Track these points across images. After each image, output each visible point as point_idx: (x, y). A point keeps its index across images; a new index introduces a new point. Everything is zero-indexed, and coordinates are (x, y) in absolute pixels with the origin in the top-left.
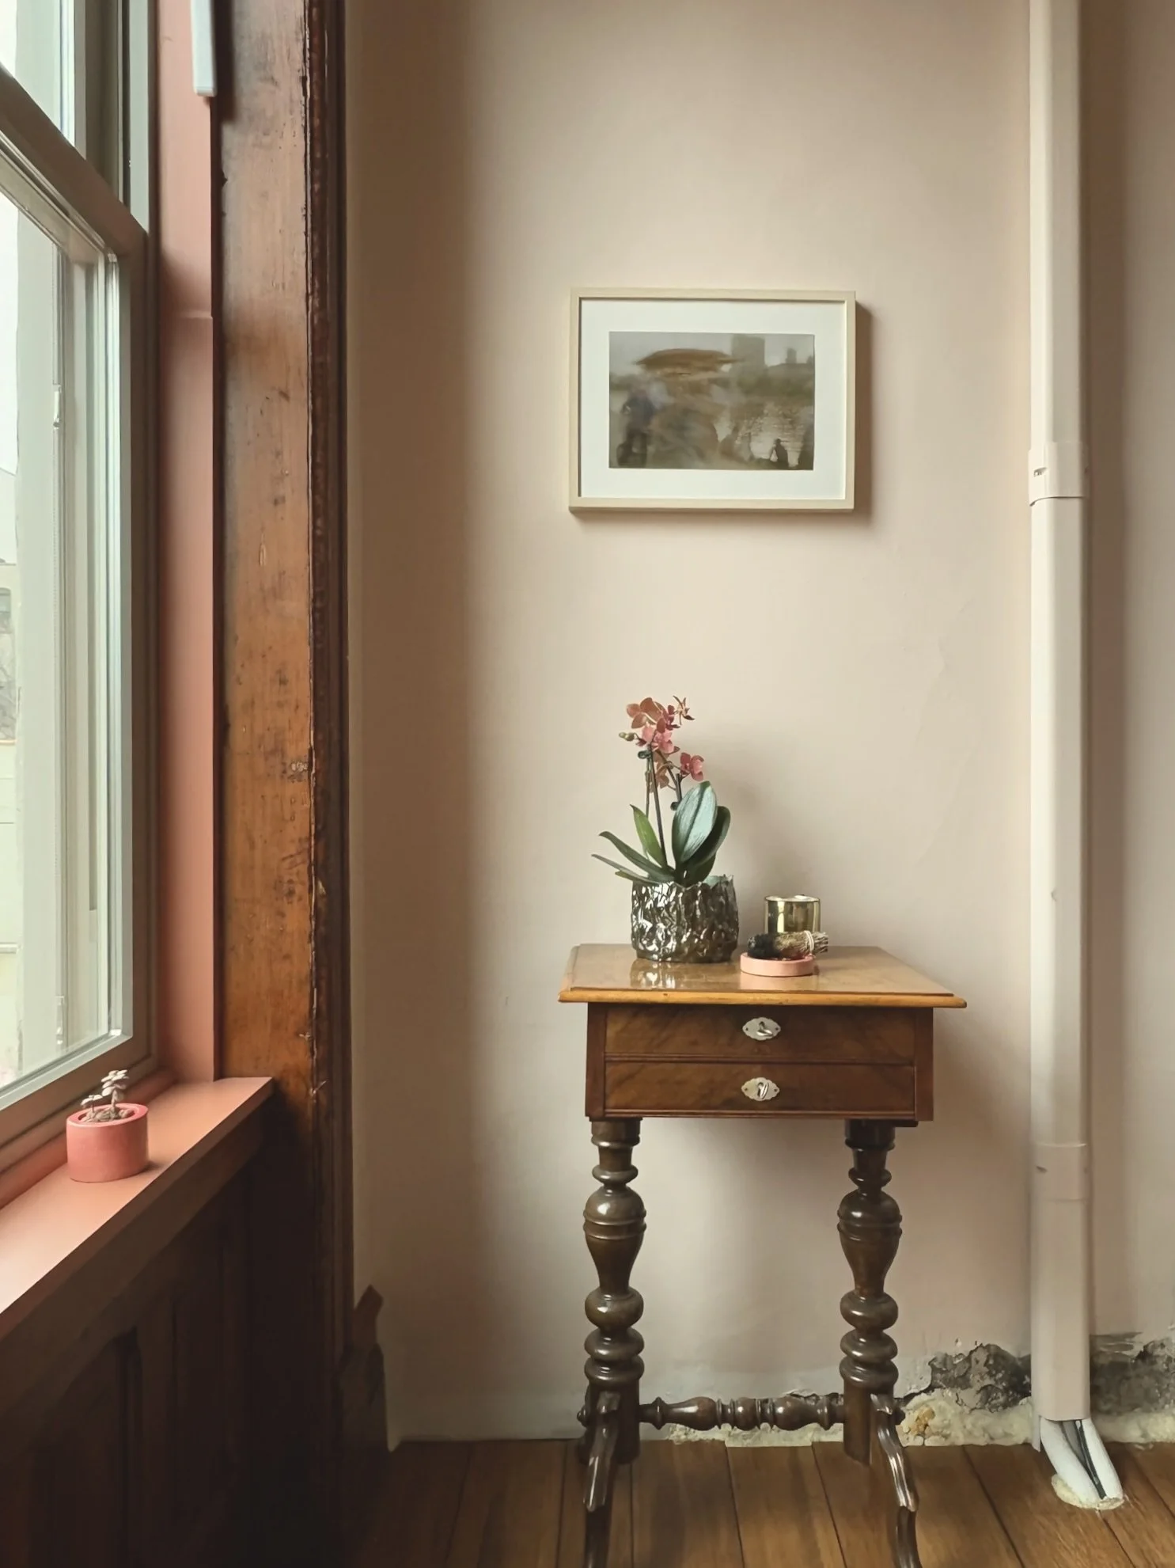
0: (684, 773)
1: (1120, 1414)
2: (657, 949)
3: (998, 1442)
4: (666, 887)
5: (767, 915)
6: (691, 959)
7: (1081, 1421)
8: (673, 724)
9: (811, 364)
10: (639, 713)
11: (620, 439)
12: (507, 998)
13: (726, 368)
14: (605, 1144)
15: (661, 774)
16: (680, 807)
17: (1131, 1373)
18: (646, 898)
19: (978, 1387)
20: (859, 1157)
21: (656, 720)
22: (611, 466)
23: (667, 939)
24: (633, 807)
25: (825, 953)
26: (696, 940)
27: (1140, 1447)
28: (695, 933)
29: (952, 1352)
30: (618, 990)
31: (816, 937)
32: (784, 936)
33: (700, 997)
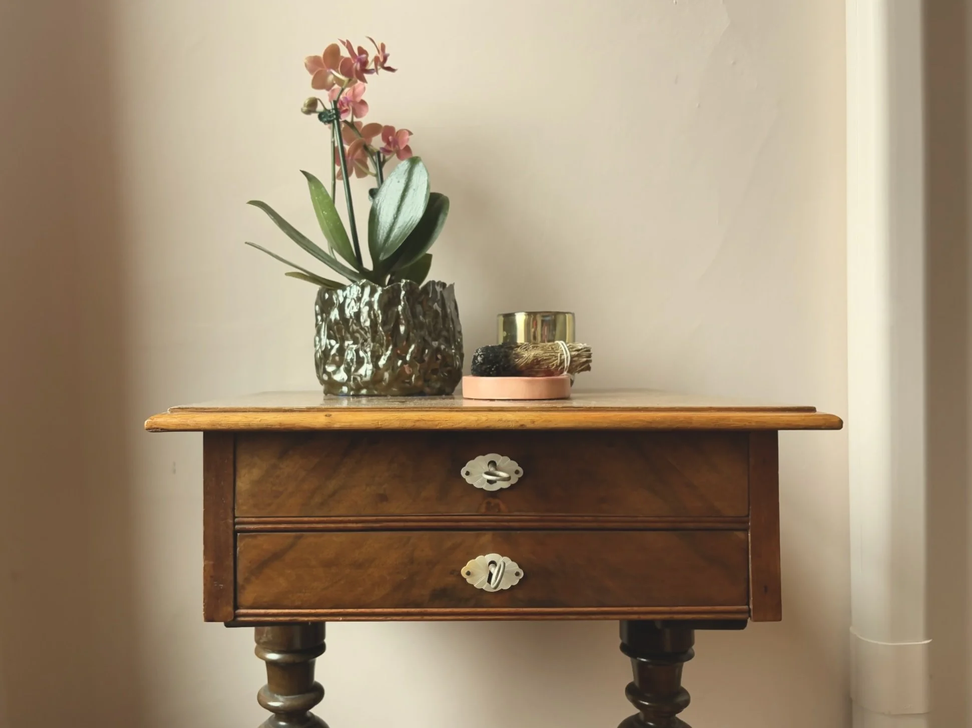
0: (387, 153)
2: (346, 378)
5: (502, 335)
6: (395, 390)
12: (174, 464)
14: (273, 656)
16: (381, 193)
18: (330, 308)
20: (641, 670)
23: (360, 362)
24: (305, 173)
26: (400, 362)
28: (397, 351)
30: (249, 411)
31: (571, 347)
32: (525, 347)
33: (387, 420)
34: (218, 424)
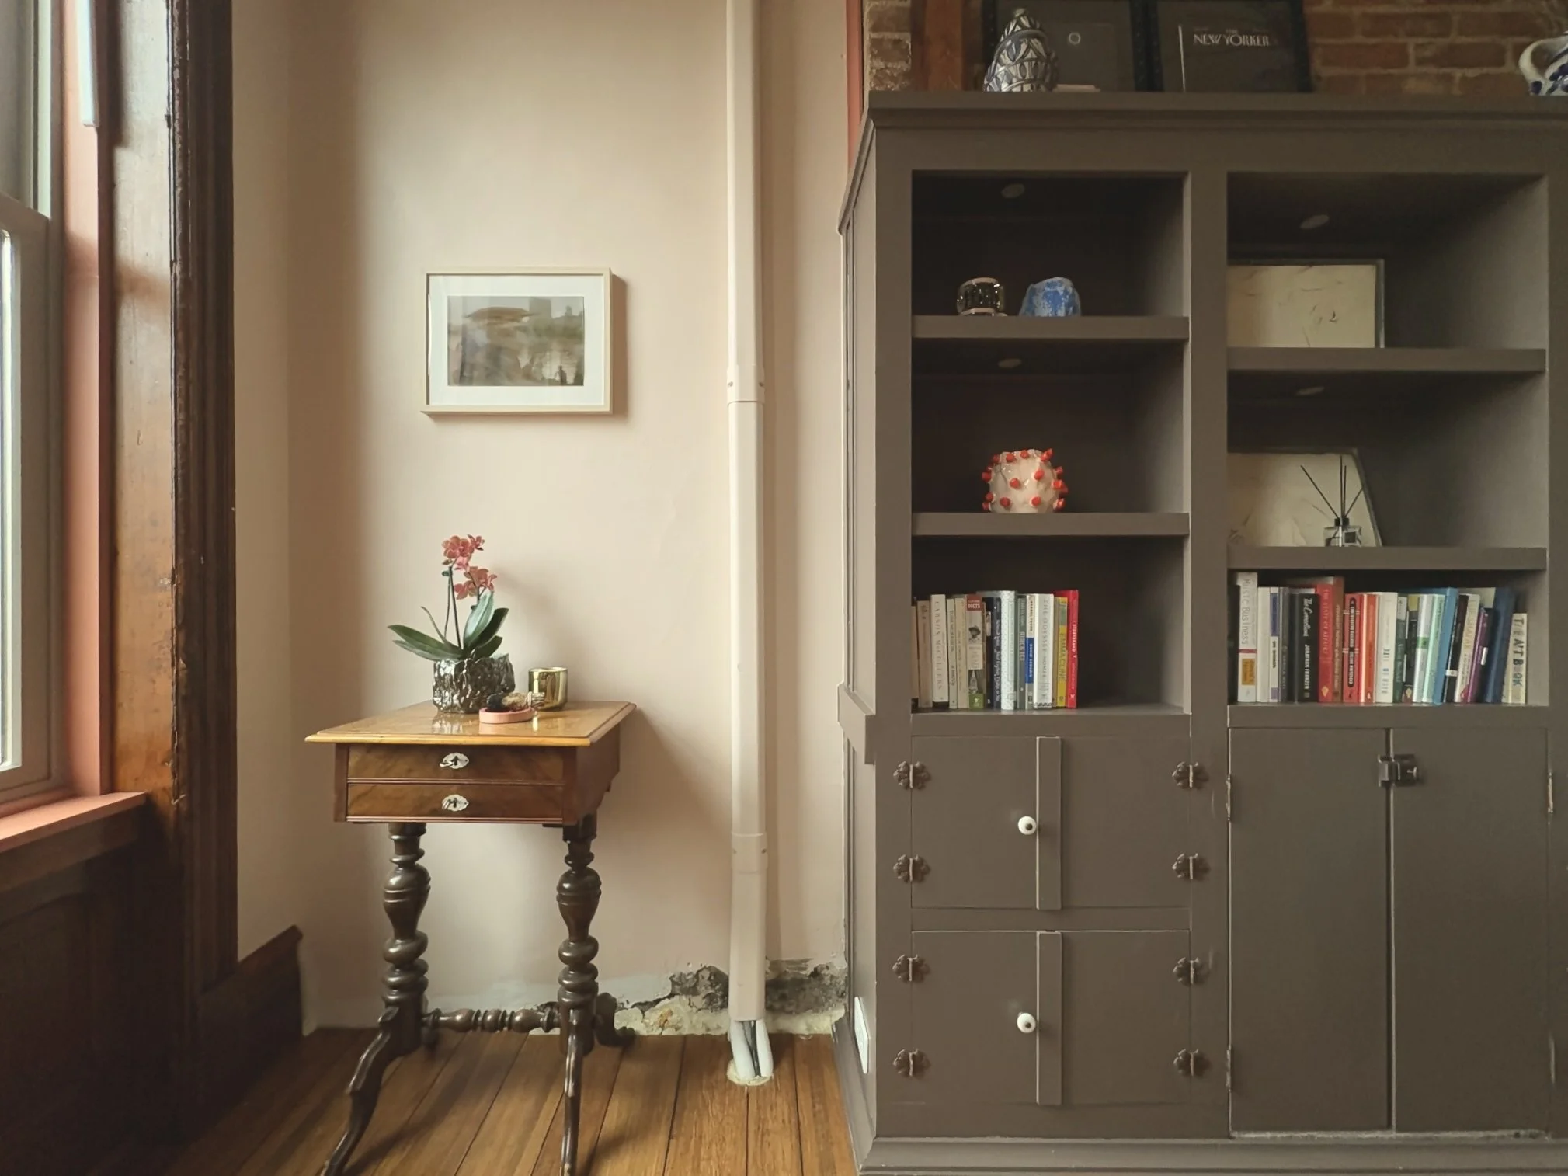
1: (797, 1013)
3: (712, 1033)
7: (755, 1021)
9: (582, 316)
10: (449, 546)
11: (457, 367)
13: (525, 319)
14: (398, 838)
17: (807, 986)
19: (703, 995)
22: (449, 384)
27: (803, 1038)
29: (685, 972)
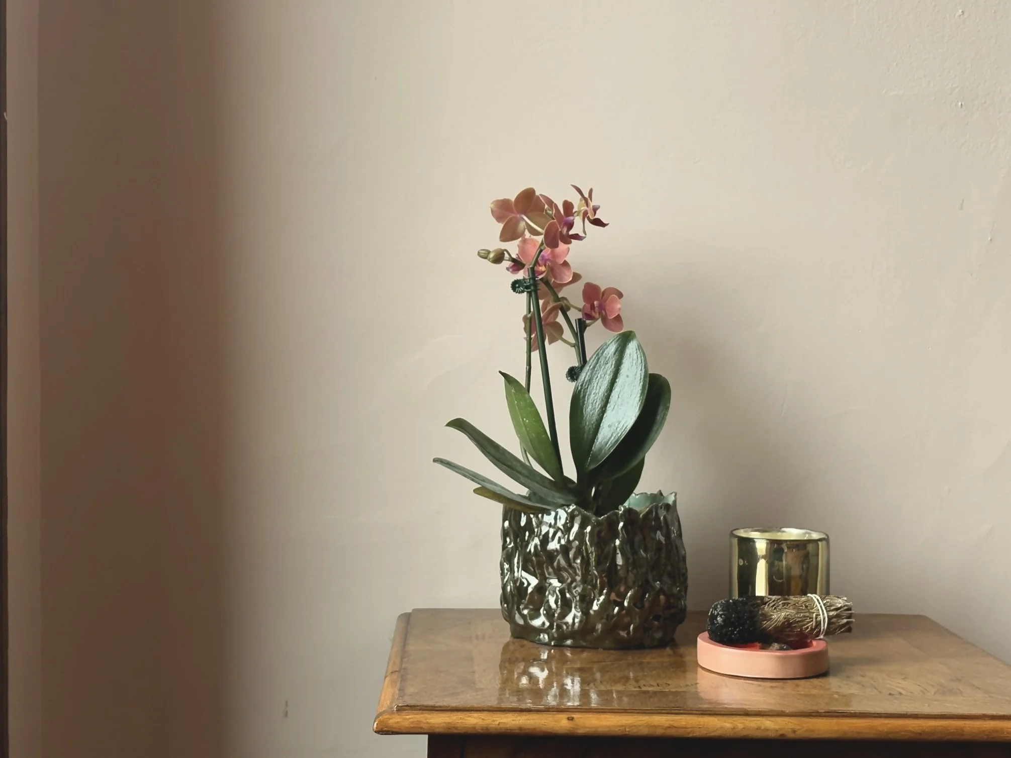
0: (589, 316)
2: (547, 624)
4: (563, 514)
5: (736, 562)
6: (607, 643)
8: (571, 232)
10: (512, 215)
15: (551, 319)
16: (584, 376)
18: (527, 534)
21: (543, 229)
23: (566, 606)
24: (503, 374)
25: (847, 634)
26: (617, 609)
28: (613, 596)
30: (484, 710)
31: (828, 604)
32: (773, 603)
33: (635, 726)
34: (454, 727)
